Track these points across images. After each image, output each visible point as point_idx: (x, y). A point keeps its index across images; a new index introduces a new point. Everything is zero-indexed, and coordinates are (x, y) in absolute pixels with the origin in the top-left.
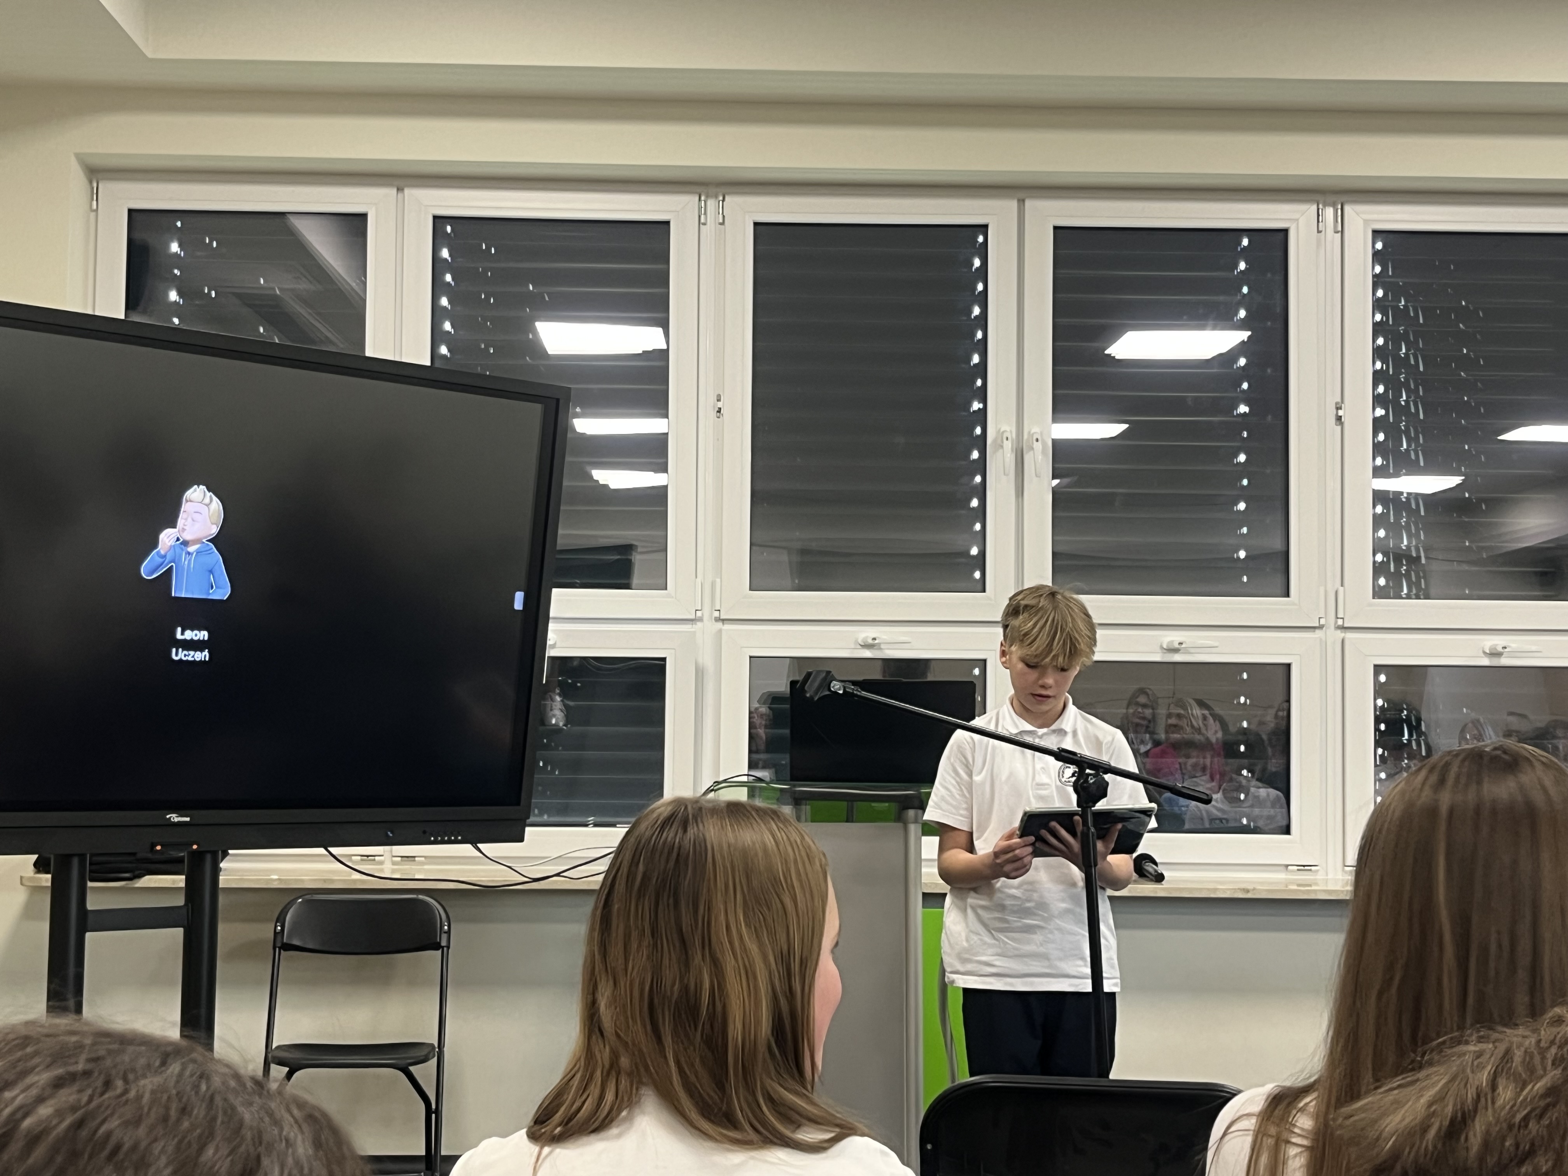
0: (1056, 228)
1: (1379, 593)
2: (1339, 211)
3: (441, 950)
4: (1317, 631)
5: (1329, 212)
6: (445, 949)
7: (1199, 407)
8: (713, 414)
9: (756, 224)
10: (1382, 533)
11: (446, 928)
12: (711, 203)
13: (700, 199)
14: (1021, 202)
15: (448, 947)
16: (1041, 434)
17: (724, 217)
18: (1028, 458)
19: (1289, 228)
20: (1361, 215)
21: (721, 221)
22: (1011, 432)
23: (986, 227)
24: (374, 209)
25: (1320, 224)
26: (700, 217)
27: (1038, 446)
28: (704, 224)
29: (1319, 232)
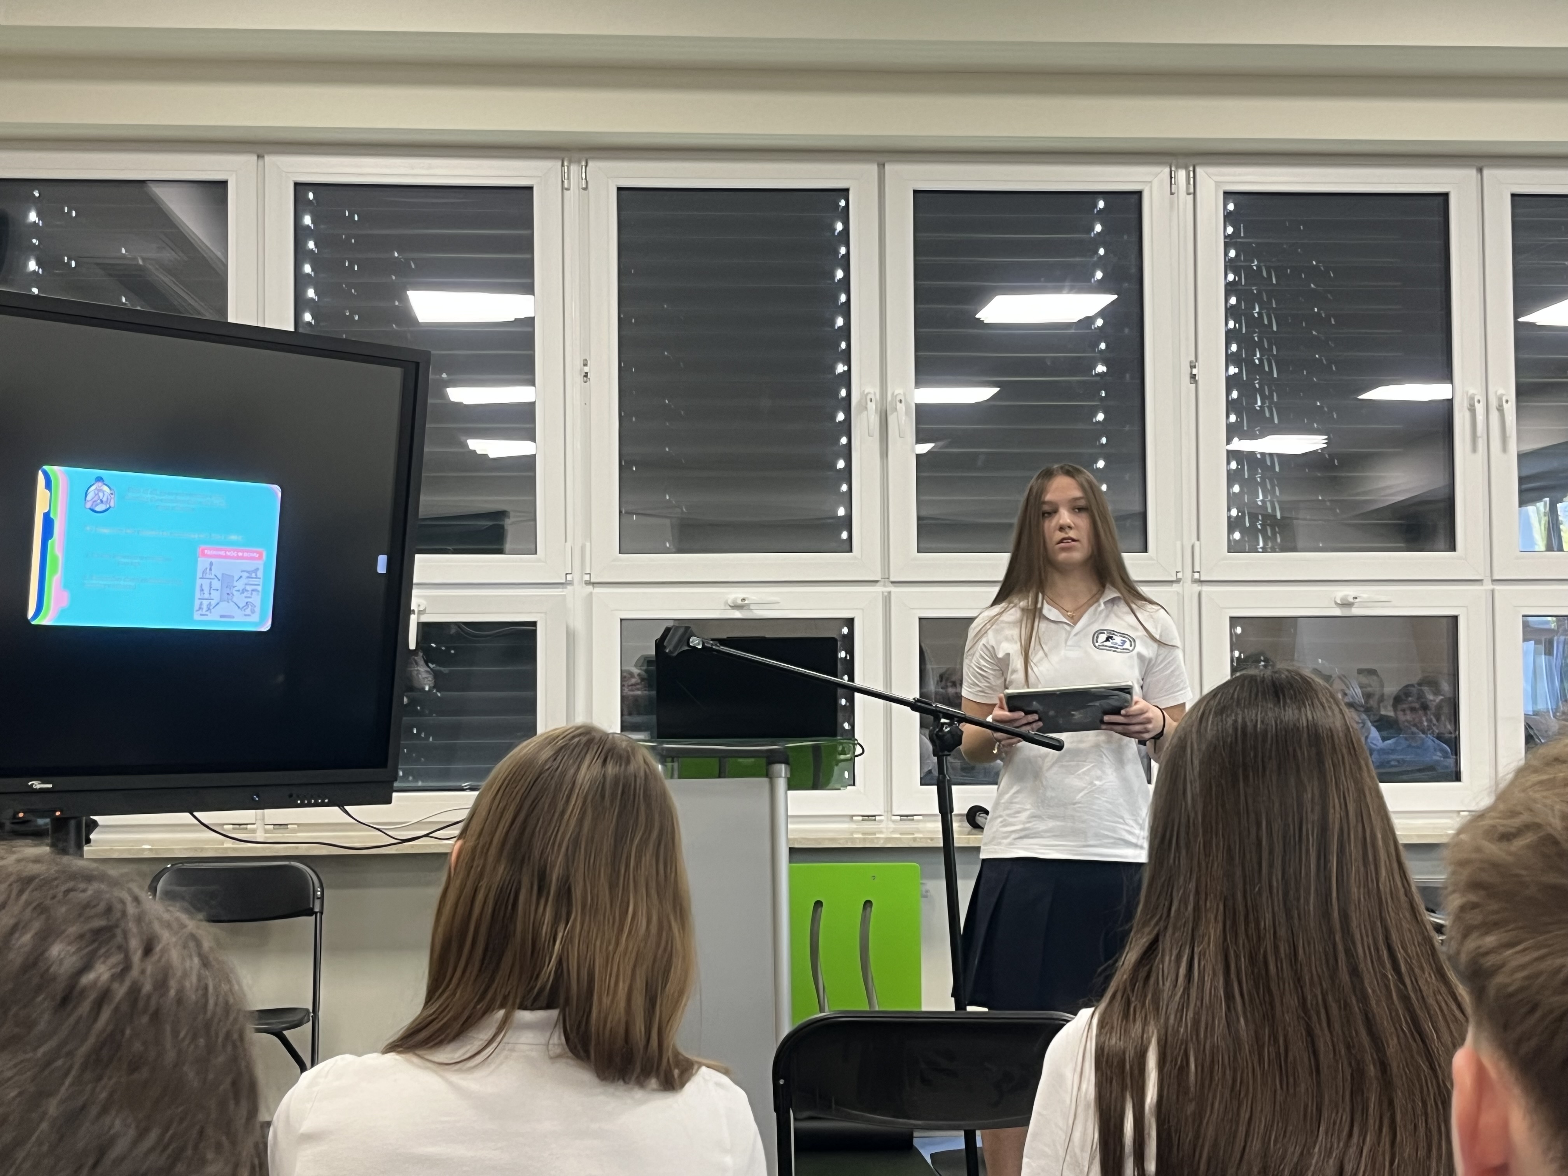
0: (916, 192)
1: (1233, 547)
2: (1192, 173)
3: (314, 916)
4: (1175, 585)
5: (1182, 174)
6: (318, 914)
7: (1056, 368)
8: (579, 379)
9: (620, 189)
10: (1236, 489)
11: (319, 893)
12: (574, 168)
13: (563, 165)
14: (882, 166)
15: (322, 913)
16: (905, 395)
17: (587, 182)
18: (892, 419)
19: (1143, 190)
20: (1212, 177)
21: (584, 186)
22: (875, 394)
23: (847, 190)
24: (234, 176)
25: (1173, 186)
26: (563, 182)
27: (901, 407)
28: (568, 189)
29: (1172, 194)
